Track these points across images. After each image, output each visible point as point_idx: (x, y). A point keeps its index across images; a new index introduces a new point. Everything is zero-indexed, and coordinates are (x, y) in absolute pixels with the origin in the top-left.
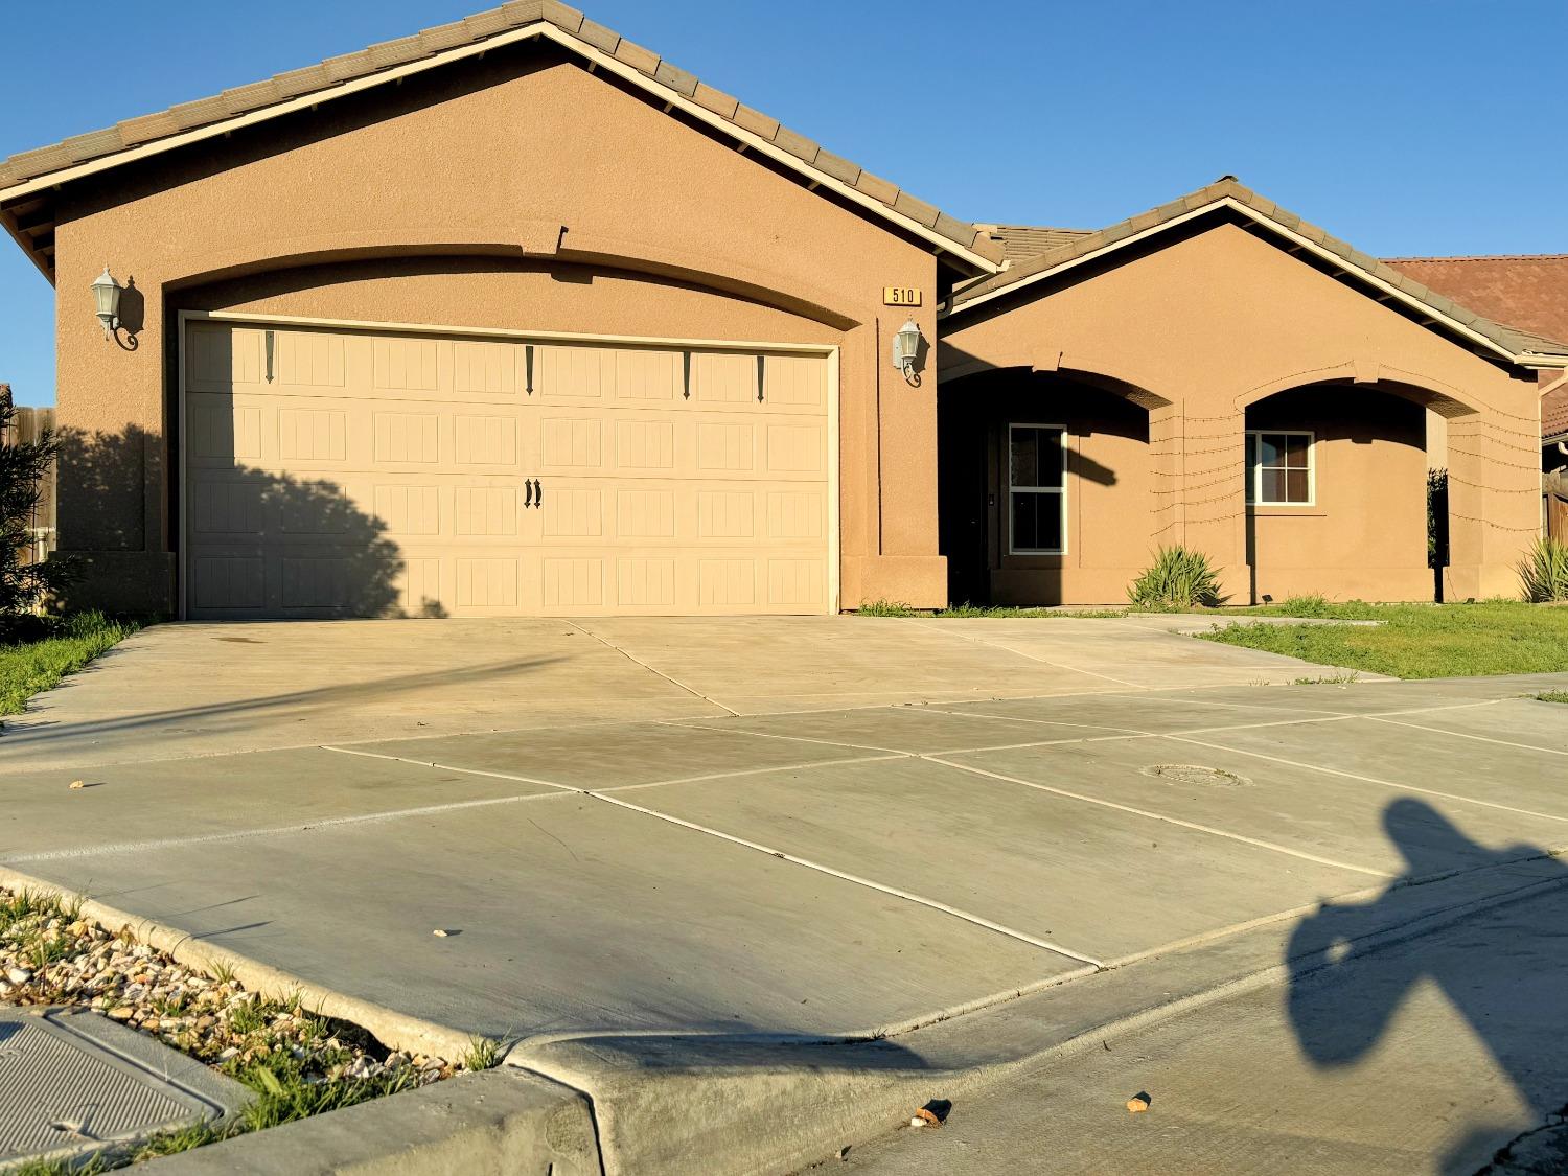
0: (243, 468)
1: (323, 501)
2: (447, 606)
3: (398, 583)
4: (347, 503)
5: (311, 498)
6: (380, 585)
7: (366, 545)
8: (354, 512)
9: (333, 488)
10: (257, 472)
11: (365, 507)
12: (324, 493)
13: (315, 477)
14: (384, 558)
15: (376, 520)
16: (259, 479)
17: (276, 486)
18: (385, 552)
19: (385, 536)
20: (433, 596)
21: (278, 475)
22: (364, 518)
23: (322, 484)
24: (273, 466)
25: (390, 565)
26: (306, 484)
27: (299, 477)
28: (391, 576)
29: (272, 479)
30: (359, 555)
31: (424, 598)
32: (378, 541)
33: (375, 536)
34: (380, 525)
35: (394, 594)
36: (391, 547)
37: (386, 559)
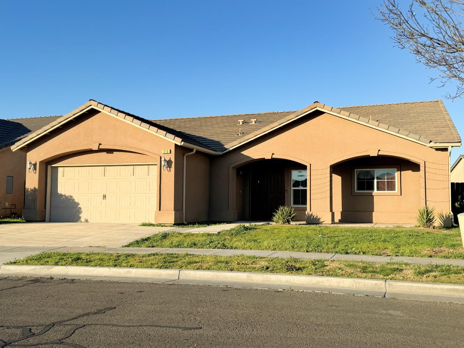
0: (59, 193)
1: (70, 199)
2: (89, 220)
3: (81, 215)
4: (74, 200)
5: (68, 199)
6: (78, 216)
7: (76, 208)
8: (75, 202)
9: (72, 197)
10: (61, 194)
11: (76, 200)
12: (70, 198)
13: (69, 195)
14: (79, 210)
15: (78, 203)
16: (61, 195)
17: (63, 197)
18: (79, 209)
19: (79, 206)
20: (87, 218)
21: (64, 195)
22: (76, 202)
23: (70, 196)
24: (63, 193)
25: (80, 212)
26: (68, 196)
27: (67, 195)
28: (80, 214)
29: (63, 195)
30: (75, 210)
31: (85, 218)
32: (78, 207)
33: (78, 206)
34: (78, 204)
35: (80, 218)
36: (80, 208)
37: (79, 211)
